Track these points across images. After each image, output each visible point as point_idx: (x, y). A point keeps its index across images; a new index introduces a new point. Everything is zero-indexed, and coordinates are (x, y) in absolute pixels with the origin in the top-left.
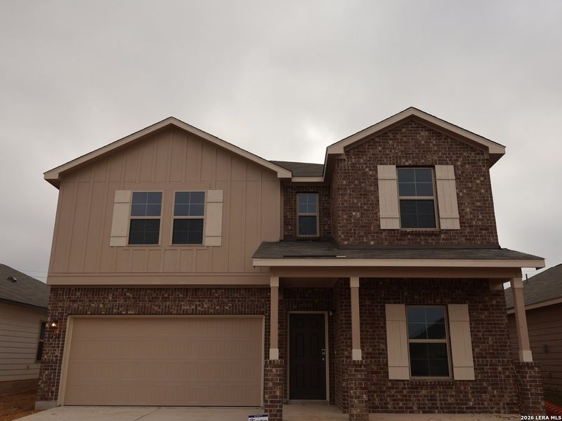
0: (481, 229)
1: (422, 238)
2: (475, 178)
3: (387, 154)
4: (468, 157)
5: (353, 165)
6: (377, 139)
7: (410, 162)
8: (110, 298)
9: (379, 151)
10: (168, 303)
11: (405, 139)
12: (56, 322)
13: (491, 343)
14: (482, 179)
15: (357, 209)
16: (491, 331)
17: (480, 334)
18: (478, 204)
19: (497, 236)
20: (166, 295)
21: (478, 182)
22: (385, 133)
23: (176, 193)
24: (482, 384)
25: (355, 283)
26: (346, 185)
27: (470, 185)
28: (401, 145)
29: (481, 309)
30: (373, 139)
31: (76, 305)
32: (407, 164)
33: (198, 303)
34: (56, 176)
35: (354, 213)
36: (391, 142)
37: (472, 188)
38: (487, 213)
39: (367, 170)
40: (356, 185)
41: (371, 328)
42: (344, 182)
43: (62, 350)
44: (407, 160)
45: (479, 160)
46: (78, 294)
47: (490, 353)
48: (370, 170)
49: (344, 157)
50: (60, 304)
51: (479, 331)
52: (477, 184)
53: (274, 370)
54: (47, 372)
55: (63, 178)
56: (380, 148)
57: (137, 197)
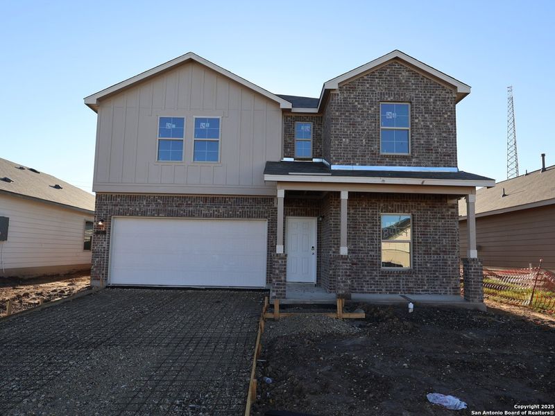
0: (445, 155)
1: (398, 161)
2: (443, 113)
3: (374, 91)
4: (440, 95)
5: (345, 99)
6: (365, 77)
7: (392, 98)
8: (145, 203)
9: (368, 88)
10: (191, 209)
11: (389, 78)
12: (102, 221)
13: (444, 243)
14: (449, 114)
15: (346, 136)
16: (445, 235)
17: (437, 237)
18: (444, 135)
19: (457, 161)
20: (190, 202)
21: (446, 116)
22: (373, 72)
23: (196, 119)
24: (435, 274)
25: (344, 196)
26: (338, 116)
27: (439, 118)
28: (386, 83)
29: (439, 218)
30: (363, 77)
31: (117, 208)
32: (389, 99)
33: (215, 209)
34: (94, 102)
35: (344, 140)
36: (377, 80)
37: (440, 121)
38: (450, 142)
39: (356, 103)
40: (346, 116)
41: (353, 231)
42: (337, 114)
43: (109, 243)
44: (389, 96)
45: (448, 98)
46: (119, 199)
48: (359, 104)
49: (338, 92)
50: (104, 207)
51: (436, 235)
52: (445, 118)
53: (280, 261)
54: (97, 259)
55: (99, 103)
56: (368, 85)
57: (163, 121)
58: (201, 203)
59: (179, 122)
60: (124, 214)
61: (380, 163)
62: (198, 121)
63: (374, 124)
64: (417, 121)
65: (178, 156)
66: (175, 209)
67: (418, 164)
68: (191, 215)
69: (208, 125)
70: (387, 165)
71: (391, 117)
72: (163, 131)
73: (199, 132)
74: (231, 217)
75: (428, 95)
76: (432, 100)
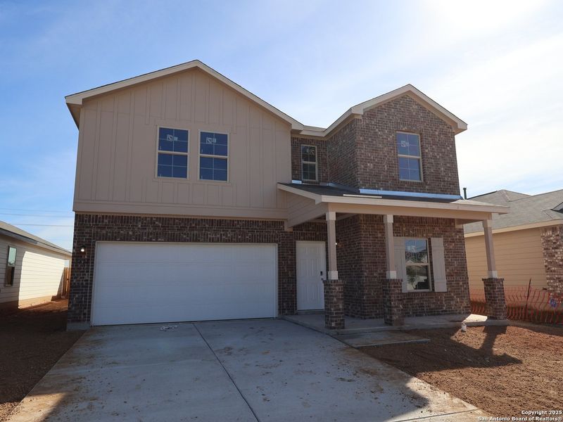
47: (456, 273)
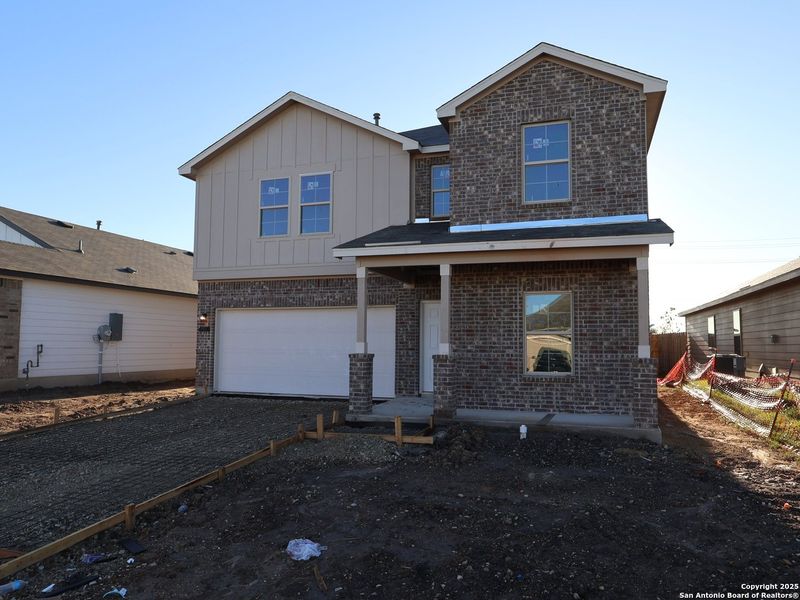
0: (626, 197)
1: (549, 212)
2: (623, 130)
3: (512, 110)
4: (617, 101)
5: (470, 128)
6: (499, 92)
7: (540, 117)
8: (250, 291)
9: (503, 107)
10: (301, 295)
11: (534, 86)
12: (205, 315)
13: (624, 335)
14: (633, 129)
15: (472, 182)
16: (625, 322)
17: (612, 325)
18: (625, 163)
19: (646, 204)
20: (299, 287)
21: (628, 133)
22: (511, 82)
23: (302, 178)
24: (609, 383)
25: (445, 271)
26: (460, 154)
27: (616, 139)
28: (530, 96)
29: (616, 296)
30: (495, 92)
31: (221, 299)
32: (535, 120)
34: (189, 171)
35: (468, 188)
36: (516, 93)
37: (618, 143)
38: (635, 175)
39: (486, 132)
40: (472, 153)
41: (482, 319)
42: (458, 151)
43: (213, 341)
44: (535, 115)
45: (632, 104)
46: (222, 288)
48: (490, 132)
49: (460, 120)
50: (208, 298)
51: (611, 322)
52: (627, 137)
53: (358, 364)
54: (202, 362)
56: (503, 103)
57: (266, 185)
58: (313, 287)
59: (283, 184)
60: (227, 305)
61: (522, 217)
62: (305, 180)
63: (512, 161)
64: (579, 147)
65: (283, 230)
66: (283, 296)
67: (581, 214)
68: (301, 304)
69: (317, 184)
70: (532, 220)
71: (540, 146)
72: (266, 199)
73: (306, 195)
74: (349, 304)
75: (598, 104)
76: (604, 111)
